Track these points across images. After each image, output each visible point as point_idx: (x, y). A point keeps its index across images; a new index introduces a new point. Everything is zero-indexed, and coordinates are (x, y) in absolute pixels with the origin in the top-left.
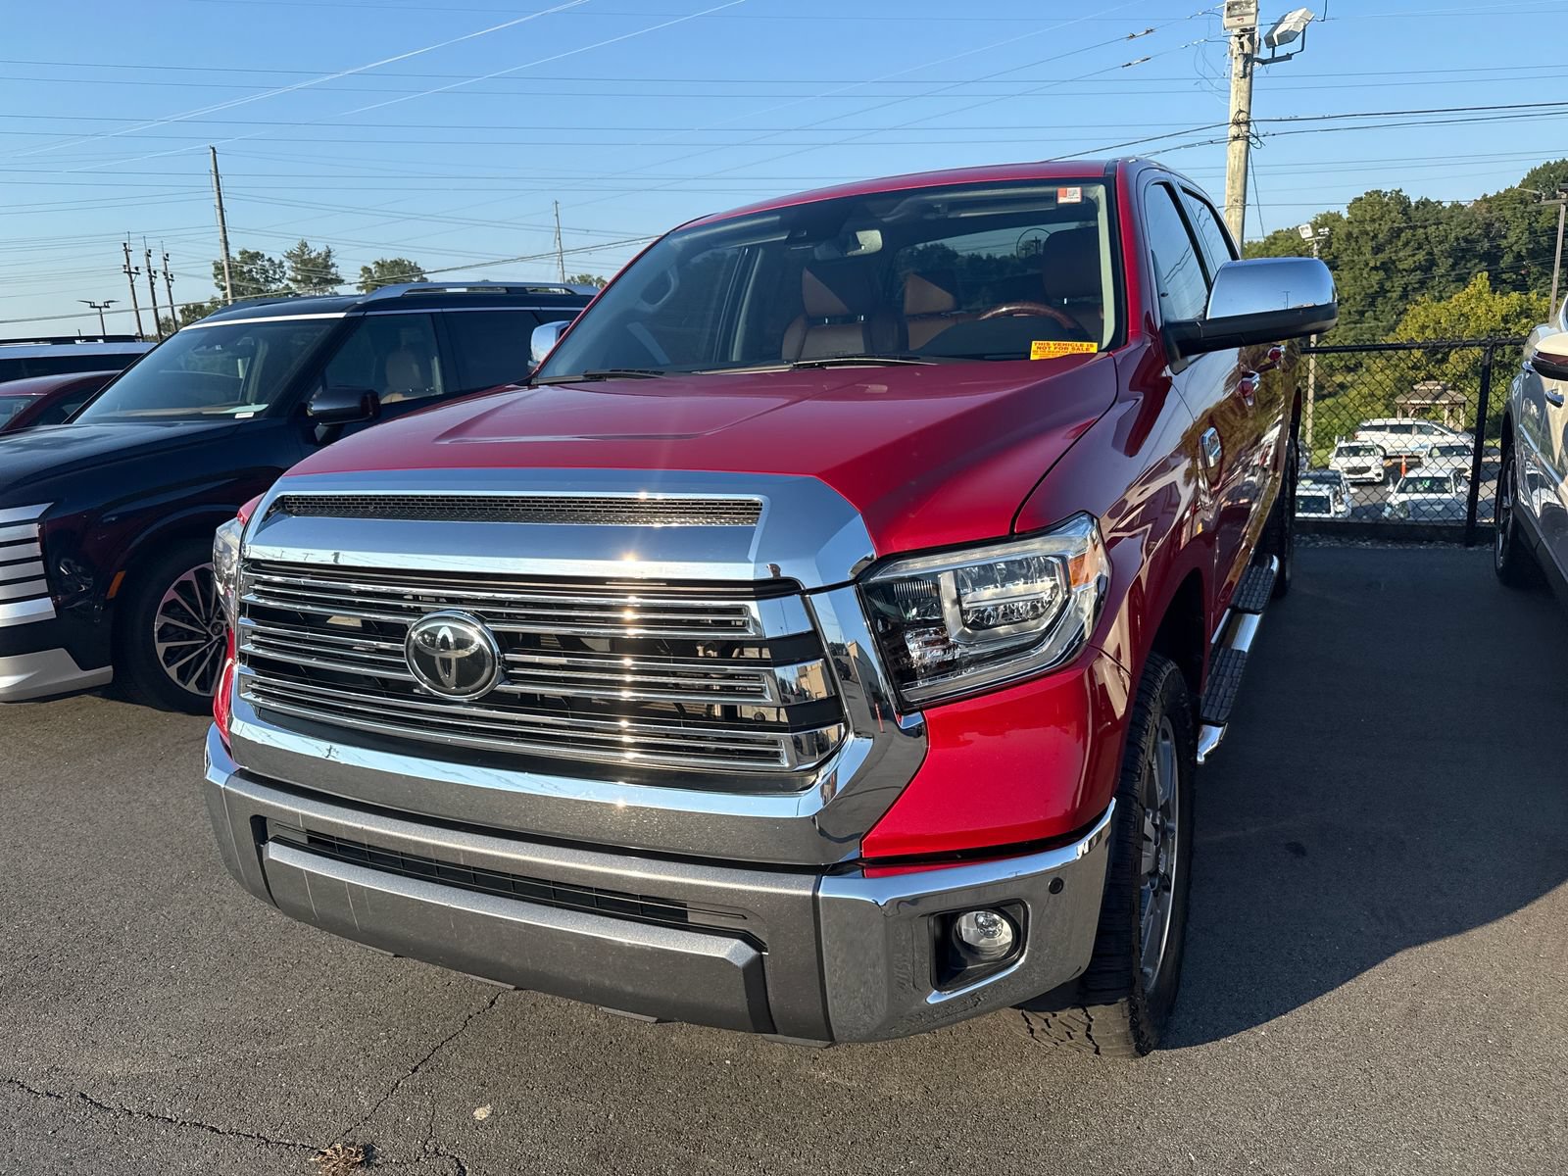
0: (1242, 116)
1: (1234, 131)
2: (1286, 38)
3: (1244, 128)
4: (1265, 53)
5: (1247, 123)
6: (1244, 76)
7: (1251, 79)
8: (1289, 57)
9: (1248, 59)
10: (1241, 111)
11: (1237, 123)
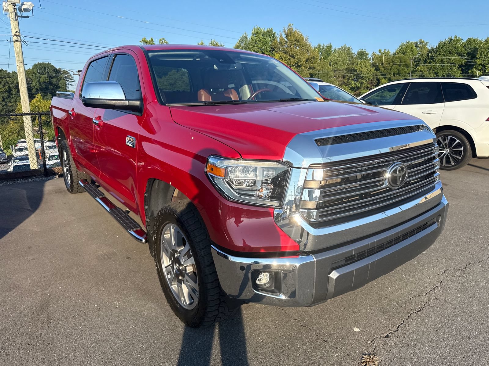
0: (17, 34)
1: (15, 38)
2: (26, 10)
3: (19, 38)
4: (19, 14)
5: (20, 36)
6: (16, 20)
7: (18, 21)
8: (28, 17)
9: (16, 14)
10: (16, 32)
11: (17, 36)
